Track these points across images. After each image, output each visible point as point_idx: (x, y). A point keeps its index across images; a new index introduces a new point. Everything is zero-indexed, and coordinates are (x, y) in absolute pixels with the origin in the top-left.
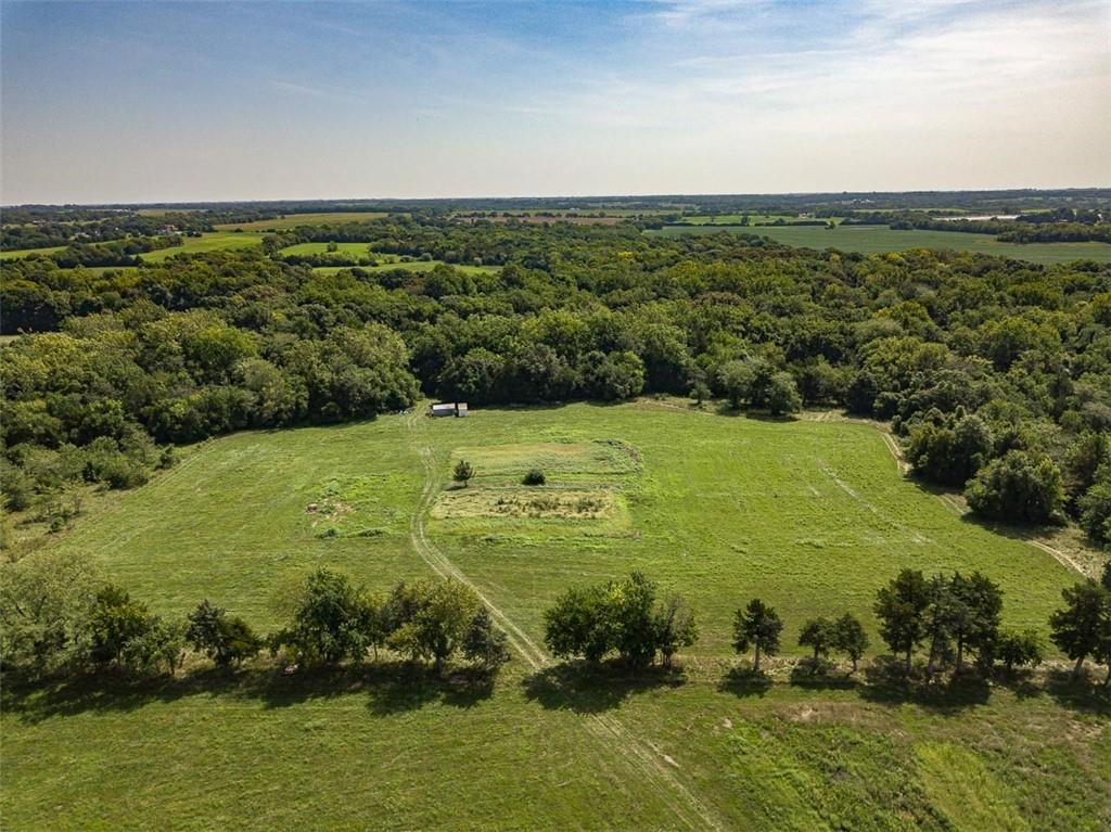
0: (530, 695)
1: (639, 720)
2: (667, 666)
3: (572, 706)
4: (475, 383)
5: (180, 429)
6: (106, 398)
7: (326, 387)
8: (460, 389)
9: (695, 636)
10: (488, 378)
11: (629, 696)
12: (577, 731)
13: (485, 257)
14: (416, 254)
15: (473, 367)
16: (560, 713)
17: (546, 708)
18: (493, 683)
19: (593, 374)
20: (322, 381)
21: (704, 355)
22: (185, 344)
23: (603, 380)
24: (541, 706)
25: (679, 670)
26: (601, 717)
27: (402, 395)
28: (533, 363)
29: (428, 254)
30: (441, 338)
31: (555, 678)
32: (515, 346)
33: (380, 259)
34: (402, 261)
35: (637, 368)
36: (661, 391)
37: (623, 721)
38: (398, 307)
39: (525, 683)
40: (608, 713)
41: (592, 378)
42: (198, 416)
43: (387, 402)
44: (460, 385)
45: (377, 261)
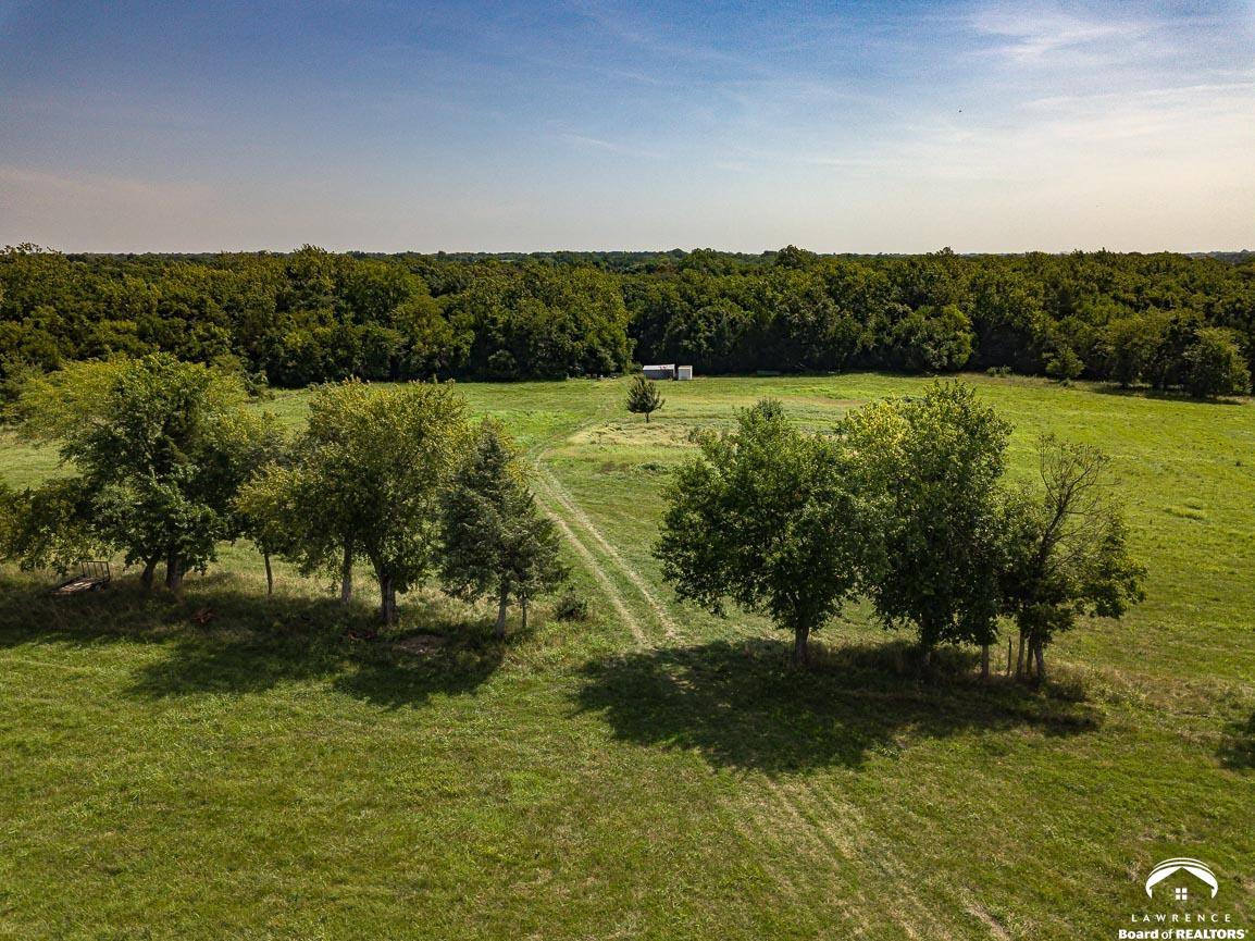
0: (588, 700)
1: (930, 813)
2: (1031, 679)
3: (703, 742)
4: (707, 339)
5: (293, 367)
6: (212, 324)
7: (499, 331)
8: (686, 348)
9: (1131, 587)
10: (728, 332)
11: (899, 738)
12: (695, 818)
15: (708, 319)
16: (659, 755)
17: (620, 737)
18: (499, 659)
19: (889, 334)
20: (494, 321)
21: (1069, 318)
22: (340, 284)
23: (906, 342)
24: (605, 729)
25: (1073, 693)
26: (793, 785)
27: (606, 354)
28: (797, 310)
30: (675, 295)
31: (682, 670)
32: (774, 297)
35: (962, 328)
36: (999, 364)
37: (869, 809)
38: (633, 286)
39: (591, 669)
40: (821, 778)
41: (889, 340)
42: (319, 352)
43: (583, 362)
44: (686, 342)
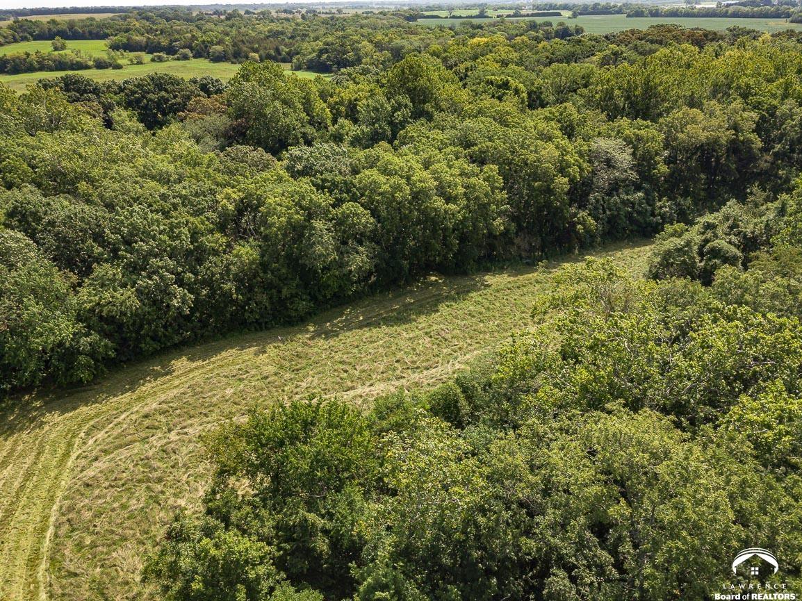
13: (261, 52)
14: (171, 50)
29: (187, 51)
33: (124, 58)
34: (153, 60)
45: (120, 62)
